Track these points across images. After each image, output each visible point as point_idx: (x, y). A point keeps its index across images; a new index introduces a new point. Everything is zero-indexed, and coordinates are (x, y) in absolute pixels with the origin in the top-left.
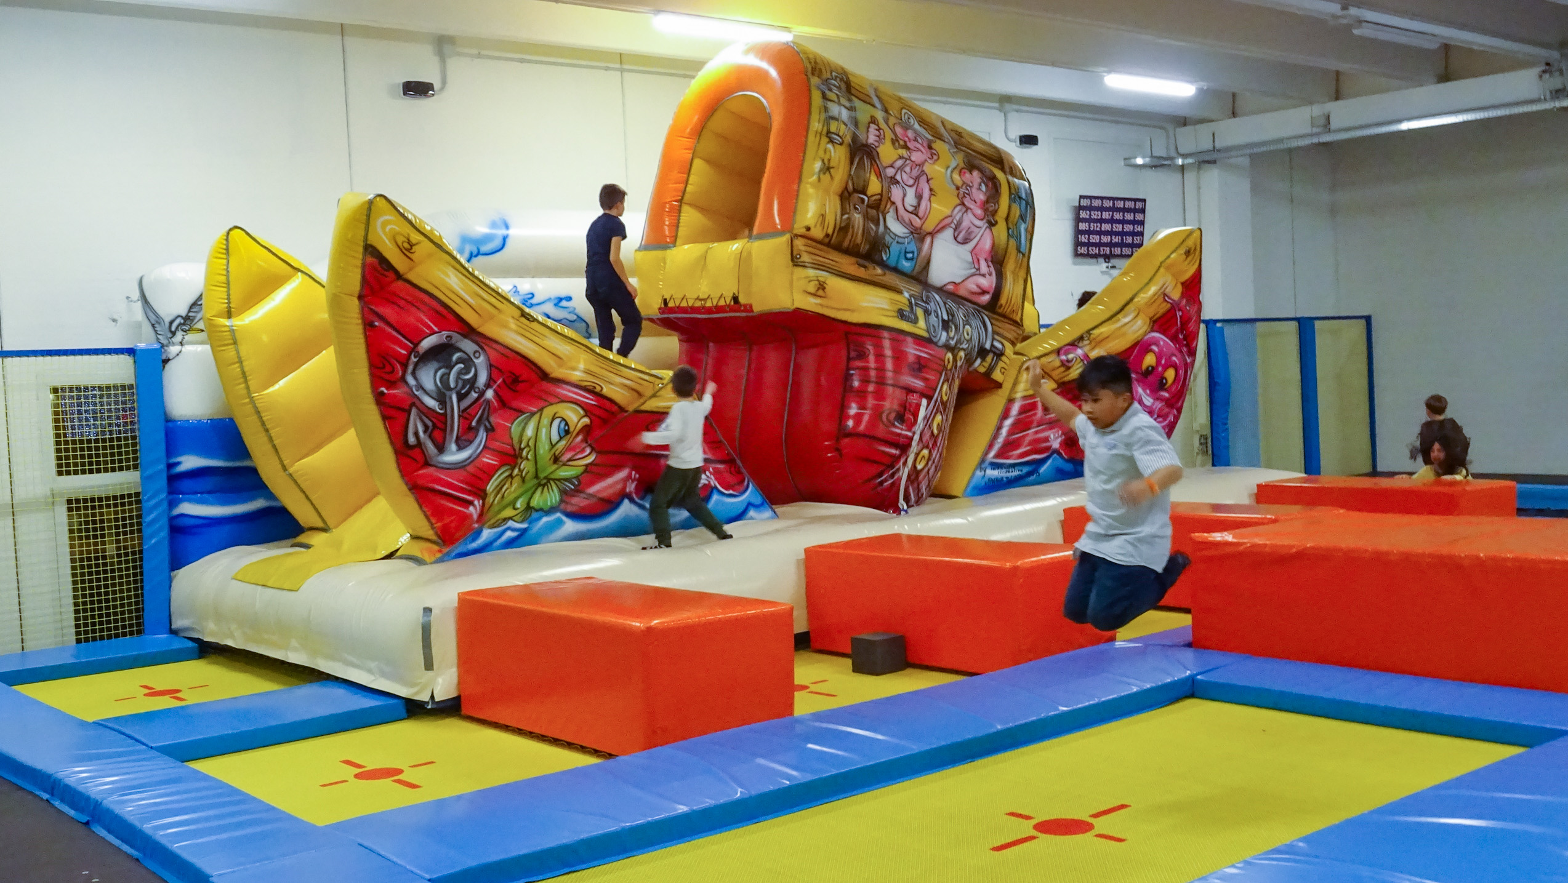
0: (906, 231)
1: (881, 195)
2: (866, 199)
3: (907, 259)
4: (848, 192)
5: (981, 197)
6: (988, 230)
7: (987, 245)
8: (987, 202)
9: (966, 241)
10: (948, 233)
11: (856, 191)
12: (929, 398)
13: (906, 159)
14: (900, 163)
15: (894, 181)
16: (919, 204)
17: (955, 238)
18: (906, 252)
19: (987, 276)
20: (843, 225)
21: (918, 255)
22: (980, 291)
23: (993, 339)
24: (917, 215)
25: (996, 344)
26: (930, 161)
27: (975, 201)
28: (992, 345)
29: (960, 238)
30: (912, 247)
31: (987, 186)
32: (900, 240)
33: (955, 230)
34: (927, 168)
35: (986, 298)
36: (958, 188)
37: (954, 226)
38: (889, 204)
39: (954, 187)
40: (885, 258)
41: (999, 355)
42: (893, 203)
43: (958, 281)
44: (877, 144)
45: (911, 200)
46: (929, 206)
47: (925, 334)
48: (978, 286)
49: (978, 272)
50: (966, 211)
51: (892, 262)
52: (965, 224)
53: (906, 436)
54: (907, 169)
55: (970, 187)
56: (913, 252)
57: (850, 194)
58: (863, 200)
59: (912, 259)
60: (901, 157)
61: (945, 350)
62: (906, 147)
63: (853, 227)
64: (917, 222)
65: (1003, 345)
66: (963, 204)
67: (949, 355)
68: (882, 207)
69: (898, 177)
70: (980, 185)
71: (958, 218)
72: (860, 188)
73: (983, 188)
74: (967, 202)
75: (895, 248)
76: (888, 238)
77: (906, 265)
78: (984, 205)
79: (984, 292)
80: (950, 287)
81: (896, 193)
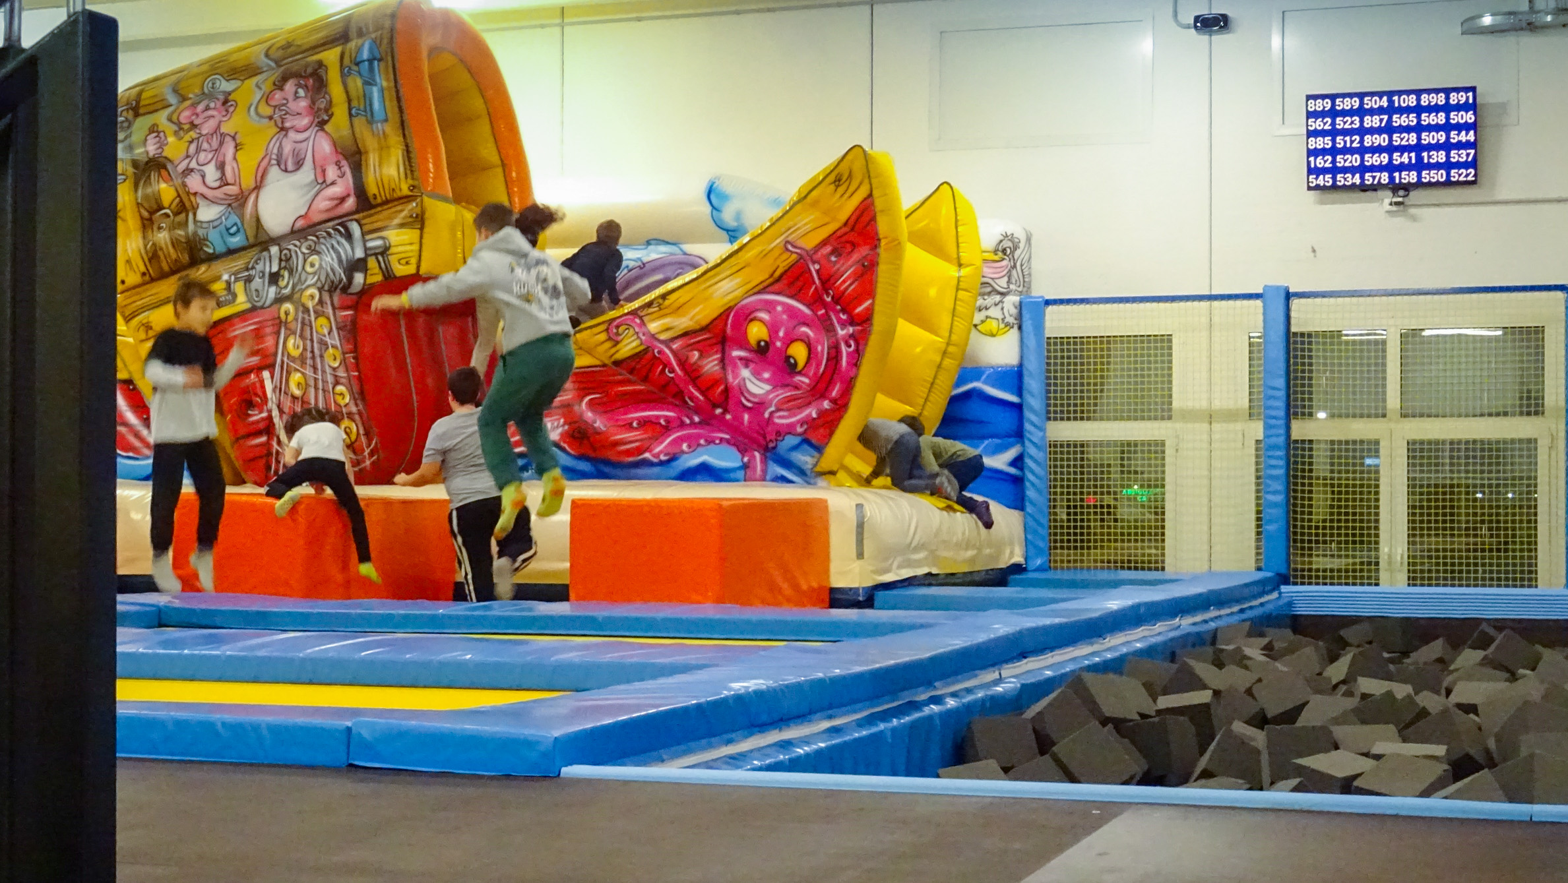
0: (222, 208)
1: (179, 196)
2: (167, 211)
3: (232, 235)
4: (147, 220)
5: (303, 104)
6: (320, 134)
7: (326, 147)
8: (313, 102)
9: (299, 165)
10: (274, 172)
11: (152, 213)
12: (271, 367)
13: (198, 138)
14: (193, 148)
15: (188, 171)
16: (223, 174)
17: (286, 171)
18: (227, 229)
19: (339, 181)
20: (150, 255)
21: (243, 225)
22: (336, 202)
23: (365, 242)
24: (228, 184)
25: (370, 244)
26: (225, 119)
27: (298, 114)
28: (366, 249)
29: (290, 167)
30: (234, 218)
31: (306, 87)
32: (216, 223)
33: (279, 164)
34: (224, 129)
35: (351, 203)
36: (271, 118)
37: (274, 162)
38: (192, 198)
39: (267, 120)
40: (211, 251)
41: (385, 251)
42: (195, 194)
43: (303, 213)
44: (160, 151)
45: (211, 173)
46: (235, 166)
47: (248, 306)
48: (332, 199)
49: (324, 185)
50: (286, 135)
51: (221, 249)
52: (288, 148)
53: (263, 419)
54: (205, 146)
55: (284, 105)
56: (236, 224)
57: (150, 220)
58: (167, 215)
59: (238, 230)
60: (191, 142)
61: (275, 307)
62: (193, 126)
63: (161, 249)
64: (233, 190)
65: (383, 238)
66: (282, 129)
67: (288, 306)
68: (187, 204)
69: (193, 165)
70: (296, 92)
71: (275, 151)
72: (155, 207)
73: (301, 92)
74: (287, 125)
75: (214, 236)
76: (201, 232)
77: (236, 241)
78: (313, 109)
79: (343, 200)
80: (299, 224)
81: (194, 183)
